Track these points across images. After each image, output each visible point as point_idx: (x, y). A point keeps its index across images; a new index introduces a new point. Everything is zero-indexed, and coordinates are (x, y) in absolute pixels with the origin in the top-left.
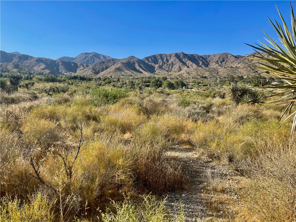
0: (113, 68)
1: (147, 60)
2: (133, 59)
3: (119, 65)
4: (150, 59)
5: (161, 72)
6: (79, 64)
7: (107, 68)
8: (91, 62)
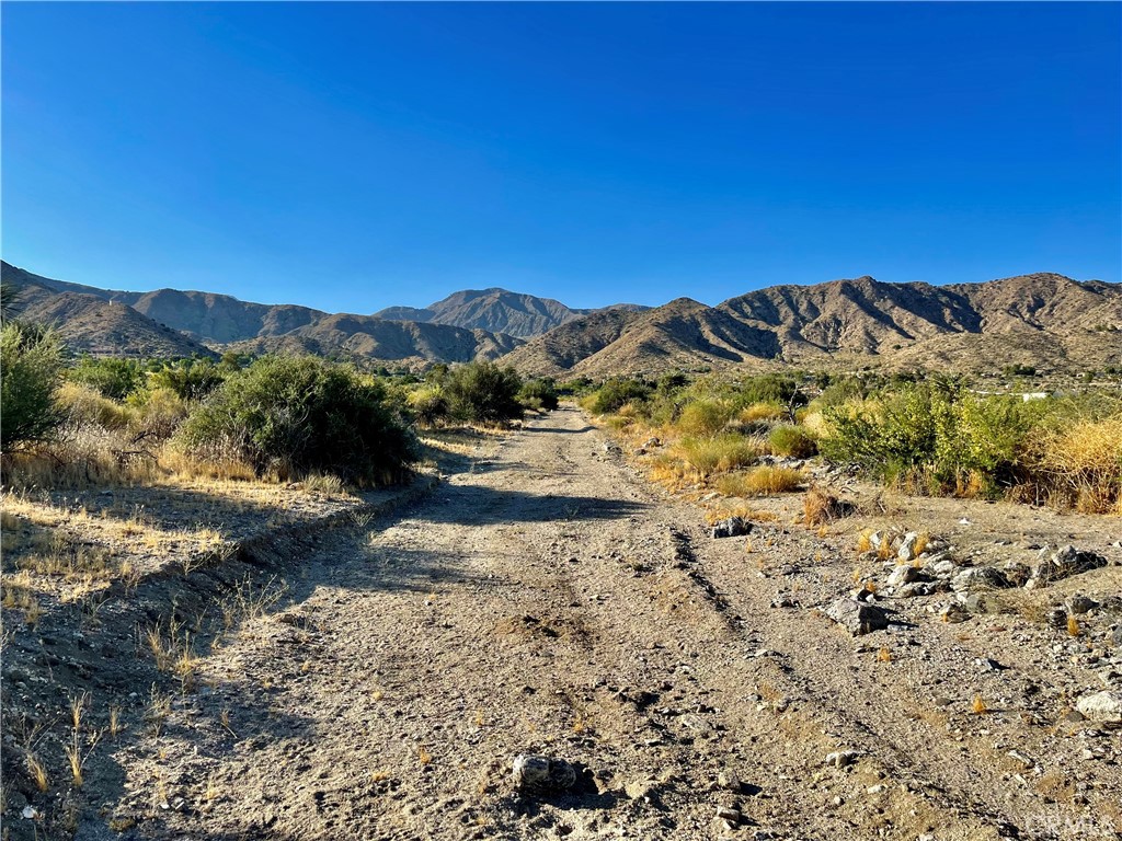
0: (628, 343)
1: (736, 310)
2: (690, 307)
3: (649, 333)
4: (745, 305)
5: (799, 353)
7: (598, 346)
8: (494, 323)
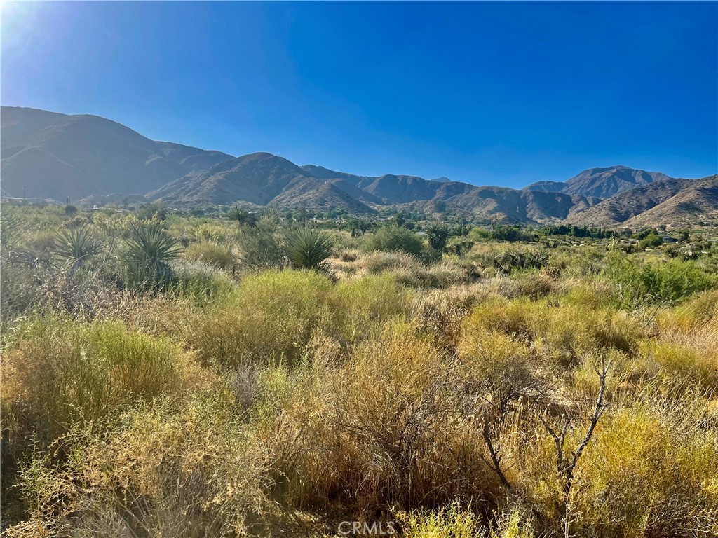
0: (671, 203)
3: (690, 195)
6: (575, 198)
7: (651, 204)
8: (607, 190)
